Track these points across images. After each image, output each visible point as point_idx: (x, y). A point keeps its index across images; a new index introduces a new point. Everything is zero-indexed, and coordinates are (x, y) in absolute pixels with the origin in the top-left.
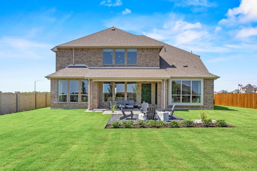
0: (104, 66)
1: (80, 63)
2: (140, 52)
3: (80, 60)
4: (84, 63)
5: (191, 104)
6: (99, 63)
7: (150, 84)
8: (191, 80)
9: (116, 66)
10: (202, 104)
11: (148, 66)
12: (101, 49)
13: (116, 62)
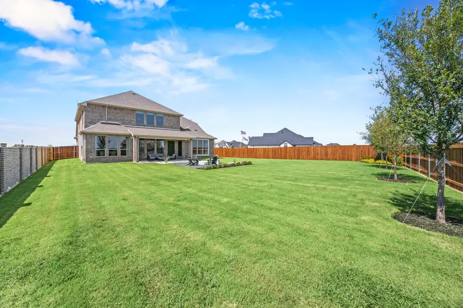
0: (137, 125)
1: (113, 120)
2: (166, 117)
3: (113, 118)
4: (118, 121)
5: (203, 155)
6: (133, 122)
7: (174, 142)
8: (203, 140)
9: (148, 126)
10: (208, 155)
11: (172, 128)
12: (134, 110)
13: (148, 123)
